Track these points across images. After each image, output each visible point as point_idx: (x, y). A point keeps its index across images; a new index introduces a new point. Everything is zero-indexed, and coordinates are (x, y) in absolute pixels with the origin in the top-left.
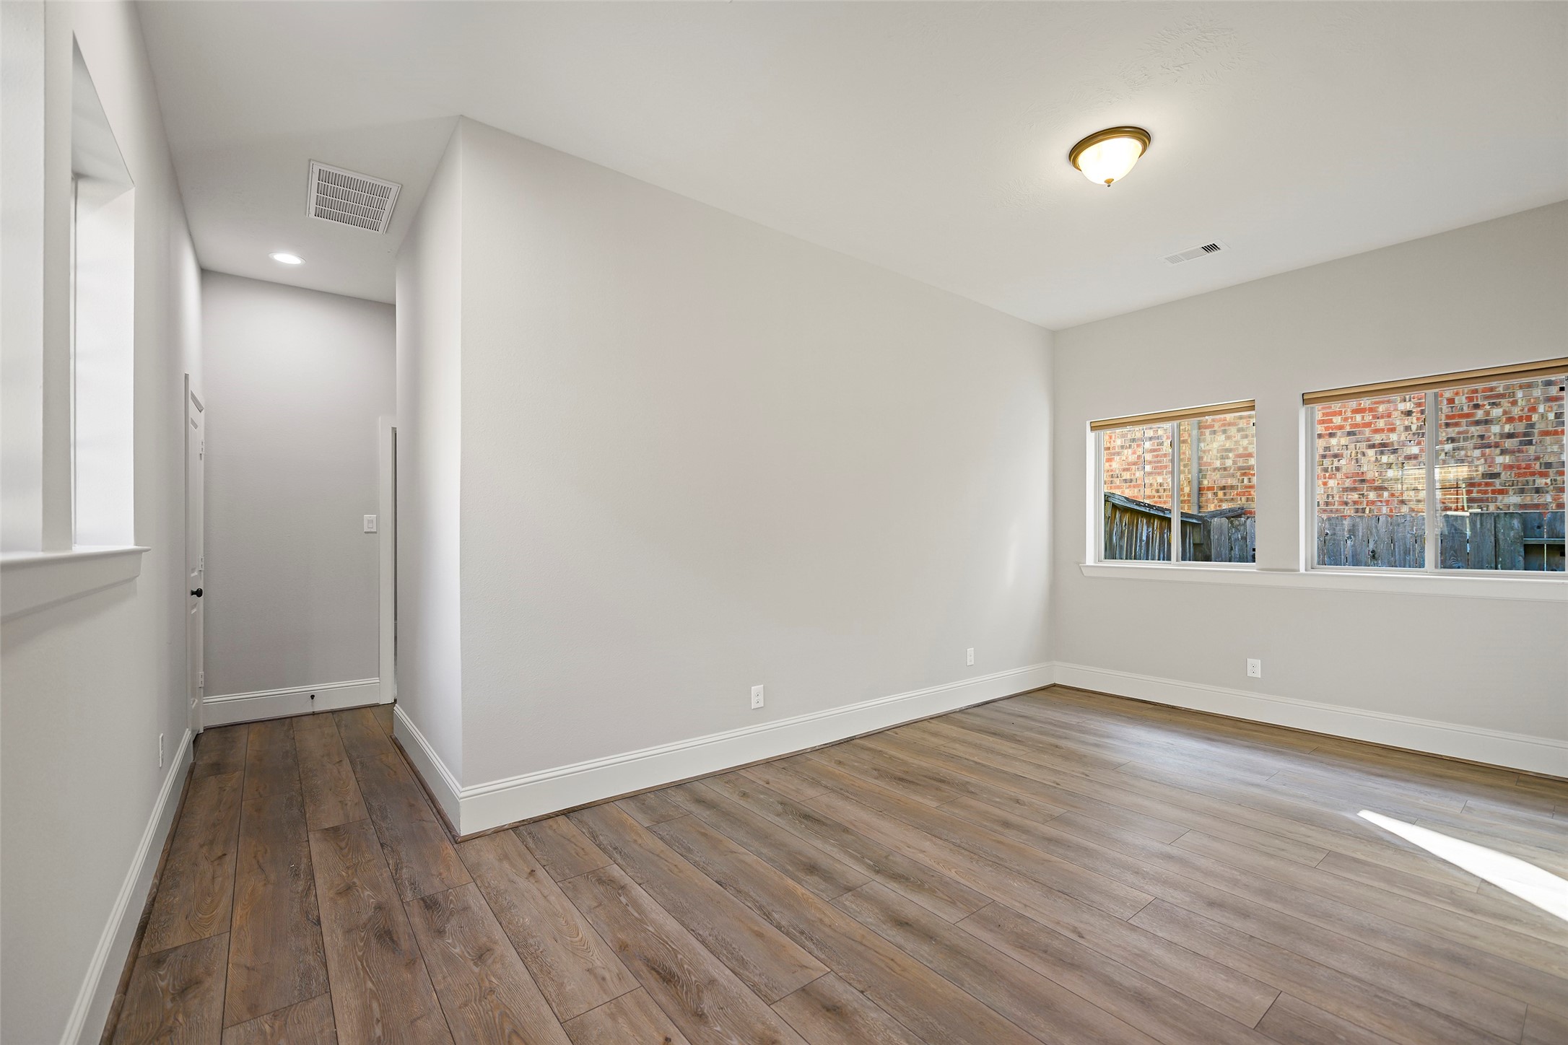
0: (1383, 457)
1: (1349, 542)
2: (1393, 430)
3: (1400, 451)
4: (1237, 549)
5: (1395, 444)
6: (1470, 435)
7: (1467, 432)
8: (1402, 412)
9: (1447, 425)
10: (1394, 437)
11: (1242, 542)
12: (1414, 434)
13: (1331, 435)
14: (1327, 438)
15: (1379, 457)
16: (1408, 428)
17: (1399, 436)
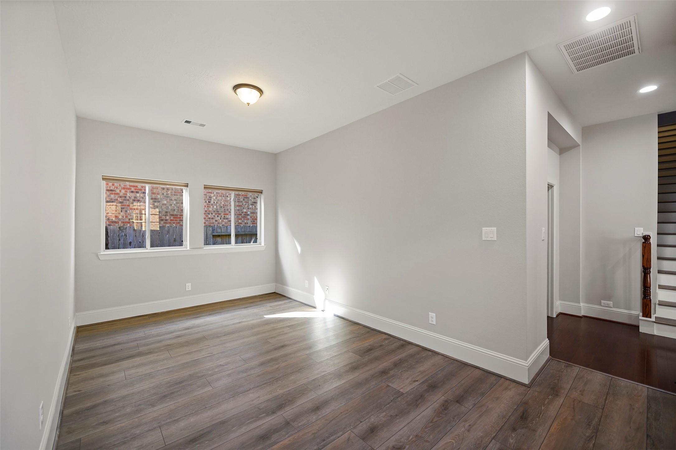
0: (155, 203)
1: (167, 236)
2: (158, 194)
3: (161, 202)
4: (122, 240)
5: (159, 199)
6: (180, 199)
7: (179, 198)
8: (161, 188)
9: (174, 195)
10: (159, 196)
11: (125, 237)
12: (165, 196)
13: (137, 192)
14: (135, 193)
15: (154, 203)
16: (163, 194)
17: (160, 196)
